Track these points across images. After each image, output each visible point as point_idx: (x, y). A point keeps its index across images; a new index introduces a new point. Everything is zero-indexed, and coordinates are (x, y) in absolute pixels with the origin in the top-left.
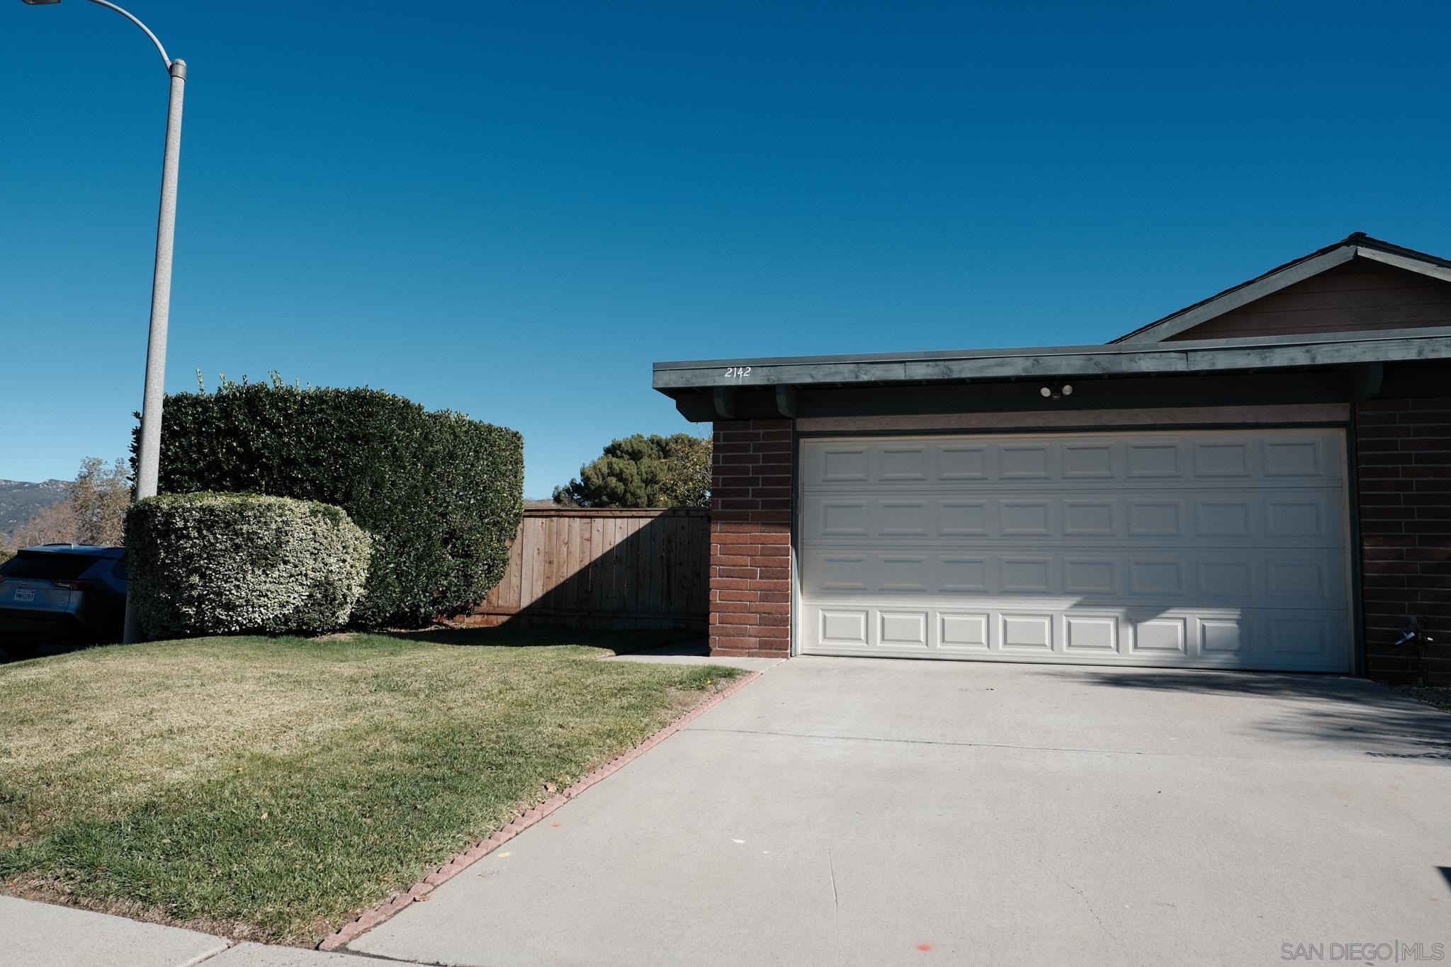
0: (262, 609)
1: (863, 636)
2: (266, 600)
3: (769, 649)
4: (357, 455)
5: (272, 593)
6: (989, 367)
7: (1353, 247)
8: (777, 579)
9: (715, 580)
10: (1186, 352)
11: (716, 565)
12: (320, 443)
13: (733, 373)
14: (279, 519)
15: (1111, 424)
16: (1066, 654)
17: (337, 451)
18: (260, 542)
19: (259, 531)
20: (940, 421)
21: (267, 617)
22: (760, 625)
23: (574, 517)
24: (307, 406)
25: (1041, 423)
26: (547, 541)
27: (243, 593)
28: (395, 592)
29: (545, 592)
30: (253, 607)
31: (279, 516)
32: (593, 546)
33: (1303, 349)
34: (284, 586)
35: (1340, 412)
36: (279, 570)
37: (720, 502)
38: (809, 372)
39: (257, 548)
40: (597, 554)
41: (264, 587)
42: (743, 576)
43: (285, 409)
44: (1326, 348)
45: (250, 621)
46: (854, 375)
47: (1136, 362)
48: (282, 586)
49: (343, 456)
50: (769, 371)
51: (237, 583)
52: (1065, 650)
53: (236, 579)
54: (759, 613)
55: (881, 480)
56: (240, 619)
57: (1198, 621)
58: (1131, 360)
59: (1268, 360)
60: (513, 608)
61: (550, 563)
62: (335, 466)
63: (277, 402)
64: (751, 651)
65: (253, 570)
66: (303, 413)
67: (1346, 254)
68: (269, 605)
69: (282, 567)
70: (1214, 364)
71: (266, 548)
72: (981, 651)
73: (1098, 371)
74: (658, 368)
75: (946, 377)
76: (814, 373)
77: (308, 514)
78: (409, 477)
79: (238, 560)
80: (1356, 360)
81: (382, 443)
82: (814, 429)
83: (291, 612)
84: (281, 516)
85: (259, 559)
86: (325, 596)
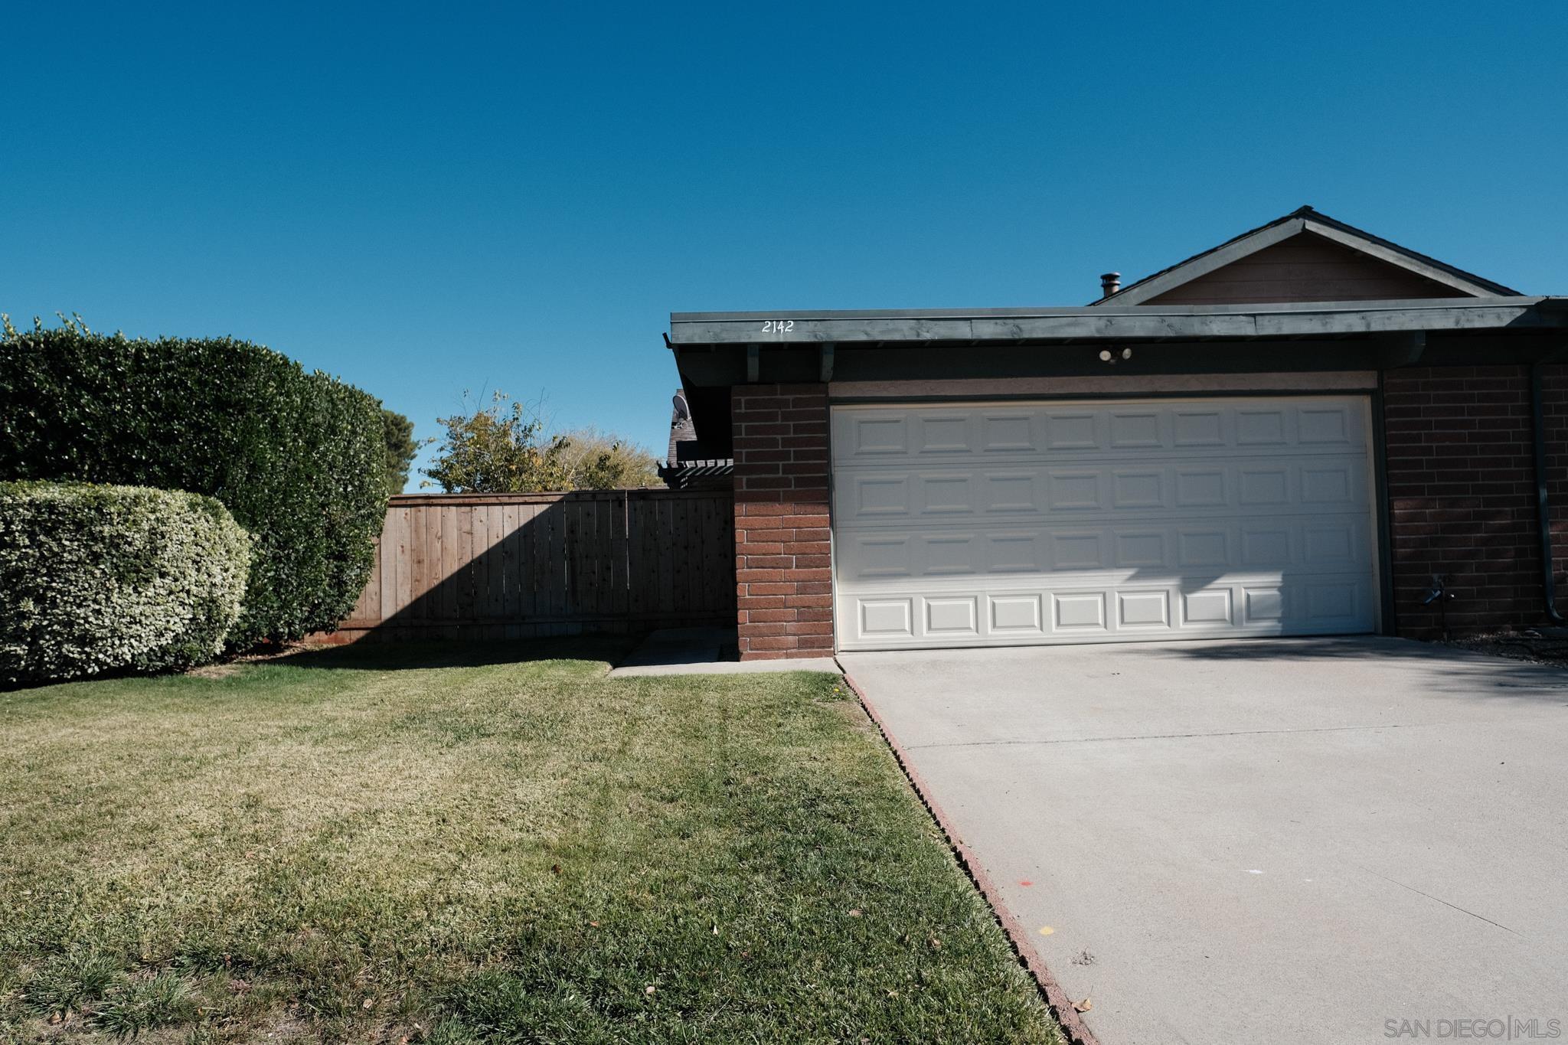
0: (132, 640)
1: (907, 627)
2: (140, 628)
3: (810, 648)
4: (229, 428)
5: (147, 617)
6: (1061, 326)
7: (1301, 220)
8: (816, 567)
9: (741, 572)
10: (1254, 315)
11: (743, 554)
12: (172, 412)
13: (772, 327)
14: (152, 517)
15: (1163, 390)
16: (1119, 632)
17: (197, 422)
18: (129, 549)
19: (127, 534)
20: (988, 386)
21: (140, 651)
22: (799, 621)
23: (449, 505)
24: (146, 361)
25: (1095, 389)
26: (413, 535)
27: (107, 621)
28: (272, 607)
29: (413, 599)
30: (121, 638)
31: (151, 512)
32: (475, 540)
33: (1359, 315)
34: (162, 607)
35: (1368, 380)
36: (154, 586)
37: (744, 480)
38: (862, 329)
39: (124, 556)
40: (481, 549)
41: (137, 610)
42: (775, 565)
43: (113, 366)
44: (1378, 315)
45: (116, 658)
46: (915, 333)
47: (1207, 325)
48: (158, 608)
49: (208, 430)
50: (816, 326)
51: (97, 607)
52: (1118, 628)
53: (95, 601)
54: (797, 607)
55: (922, 452)
56: (101, 656)
57: (1243, 590)
58: (1204, 323)
59: (1329, 326)
60: (371, 620)
61: (419, 562)
62: (198, 444)
63: (97, 356)
64: (789, 651)
65: (120, 588)
66: (140, 370)
67: (1294, 227)
68: (143, 635)
69: (158, 581)
70: (1280, 328)
71: (137, 557)
72: (1034, 635)
73: (1171, 334)
74: (676, 320)
75: (1016, 337)
76: (868, 329)
77: (186, 508)
78: (290, 457)
79: (98, 576)
80: (1404, 328)
81: (258, 412)
82: (848, 395)
83: (170, 642)
84: (153, 511)
85: (129, 572)
86: (209, 619)
